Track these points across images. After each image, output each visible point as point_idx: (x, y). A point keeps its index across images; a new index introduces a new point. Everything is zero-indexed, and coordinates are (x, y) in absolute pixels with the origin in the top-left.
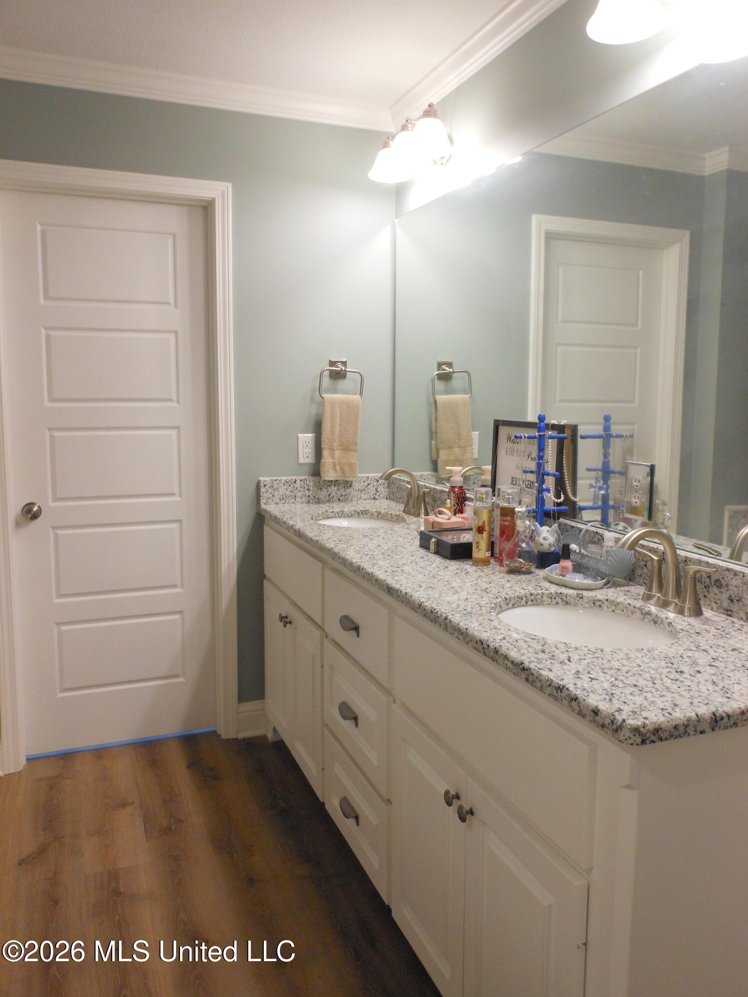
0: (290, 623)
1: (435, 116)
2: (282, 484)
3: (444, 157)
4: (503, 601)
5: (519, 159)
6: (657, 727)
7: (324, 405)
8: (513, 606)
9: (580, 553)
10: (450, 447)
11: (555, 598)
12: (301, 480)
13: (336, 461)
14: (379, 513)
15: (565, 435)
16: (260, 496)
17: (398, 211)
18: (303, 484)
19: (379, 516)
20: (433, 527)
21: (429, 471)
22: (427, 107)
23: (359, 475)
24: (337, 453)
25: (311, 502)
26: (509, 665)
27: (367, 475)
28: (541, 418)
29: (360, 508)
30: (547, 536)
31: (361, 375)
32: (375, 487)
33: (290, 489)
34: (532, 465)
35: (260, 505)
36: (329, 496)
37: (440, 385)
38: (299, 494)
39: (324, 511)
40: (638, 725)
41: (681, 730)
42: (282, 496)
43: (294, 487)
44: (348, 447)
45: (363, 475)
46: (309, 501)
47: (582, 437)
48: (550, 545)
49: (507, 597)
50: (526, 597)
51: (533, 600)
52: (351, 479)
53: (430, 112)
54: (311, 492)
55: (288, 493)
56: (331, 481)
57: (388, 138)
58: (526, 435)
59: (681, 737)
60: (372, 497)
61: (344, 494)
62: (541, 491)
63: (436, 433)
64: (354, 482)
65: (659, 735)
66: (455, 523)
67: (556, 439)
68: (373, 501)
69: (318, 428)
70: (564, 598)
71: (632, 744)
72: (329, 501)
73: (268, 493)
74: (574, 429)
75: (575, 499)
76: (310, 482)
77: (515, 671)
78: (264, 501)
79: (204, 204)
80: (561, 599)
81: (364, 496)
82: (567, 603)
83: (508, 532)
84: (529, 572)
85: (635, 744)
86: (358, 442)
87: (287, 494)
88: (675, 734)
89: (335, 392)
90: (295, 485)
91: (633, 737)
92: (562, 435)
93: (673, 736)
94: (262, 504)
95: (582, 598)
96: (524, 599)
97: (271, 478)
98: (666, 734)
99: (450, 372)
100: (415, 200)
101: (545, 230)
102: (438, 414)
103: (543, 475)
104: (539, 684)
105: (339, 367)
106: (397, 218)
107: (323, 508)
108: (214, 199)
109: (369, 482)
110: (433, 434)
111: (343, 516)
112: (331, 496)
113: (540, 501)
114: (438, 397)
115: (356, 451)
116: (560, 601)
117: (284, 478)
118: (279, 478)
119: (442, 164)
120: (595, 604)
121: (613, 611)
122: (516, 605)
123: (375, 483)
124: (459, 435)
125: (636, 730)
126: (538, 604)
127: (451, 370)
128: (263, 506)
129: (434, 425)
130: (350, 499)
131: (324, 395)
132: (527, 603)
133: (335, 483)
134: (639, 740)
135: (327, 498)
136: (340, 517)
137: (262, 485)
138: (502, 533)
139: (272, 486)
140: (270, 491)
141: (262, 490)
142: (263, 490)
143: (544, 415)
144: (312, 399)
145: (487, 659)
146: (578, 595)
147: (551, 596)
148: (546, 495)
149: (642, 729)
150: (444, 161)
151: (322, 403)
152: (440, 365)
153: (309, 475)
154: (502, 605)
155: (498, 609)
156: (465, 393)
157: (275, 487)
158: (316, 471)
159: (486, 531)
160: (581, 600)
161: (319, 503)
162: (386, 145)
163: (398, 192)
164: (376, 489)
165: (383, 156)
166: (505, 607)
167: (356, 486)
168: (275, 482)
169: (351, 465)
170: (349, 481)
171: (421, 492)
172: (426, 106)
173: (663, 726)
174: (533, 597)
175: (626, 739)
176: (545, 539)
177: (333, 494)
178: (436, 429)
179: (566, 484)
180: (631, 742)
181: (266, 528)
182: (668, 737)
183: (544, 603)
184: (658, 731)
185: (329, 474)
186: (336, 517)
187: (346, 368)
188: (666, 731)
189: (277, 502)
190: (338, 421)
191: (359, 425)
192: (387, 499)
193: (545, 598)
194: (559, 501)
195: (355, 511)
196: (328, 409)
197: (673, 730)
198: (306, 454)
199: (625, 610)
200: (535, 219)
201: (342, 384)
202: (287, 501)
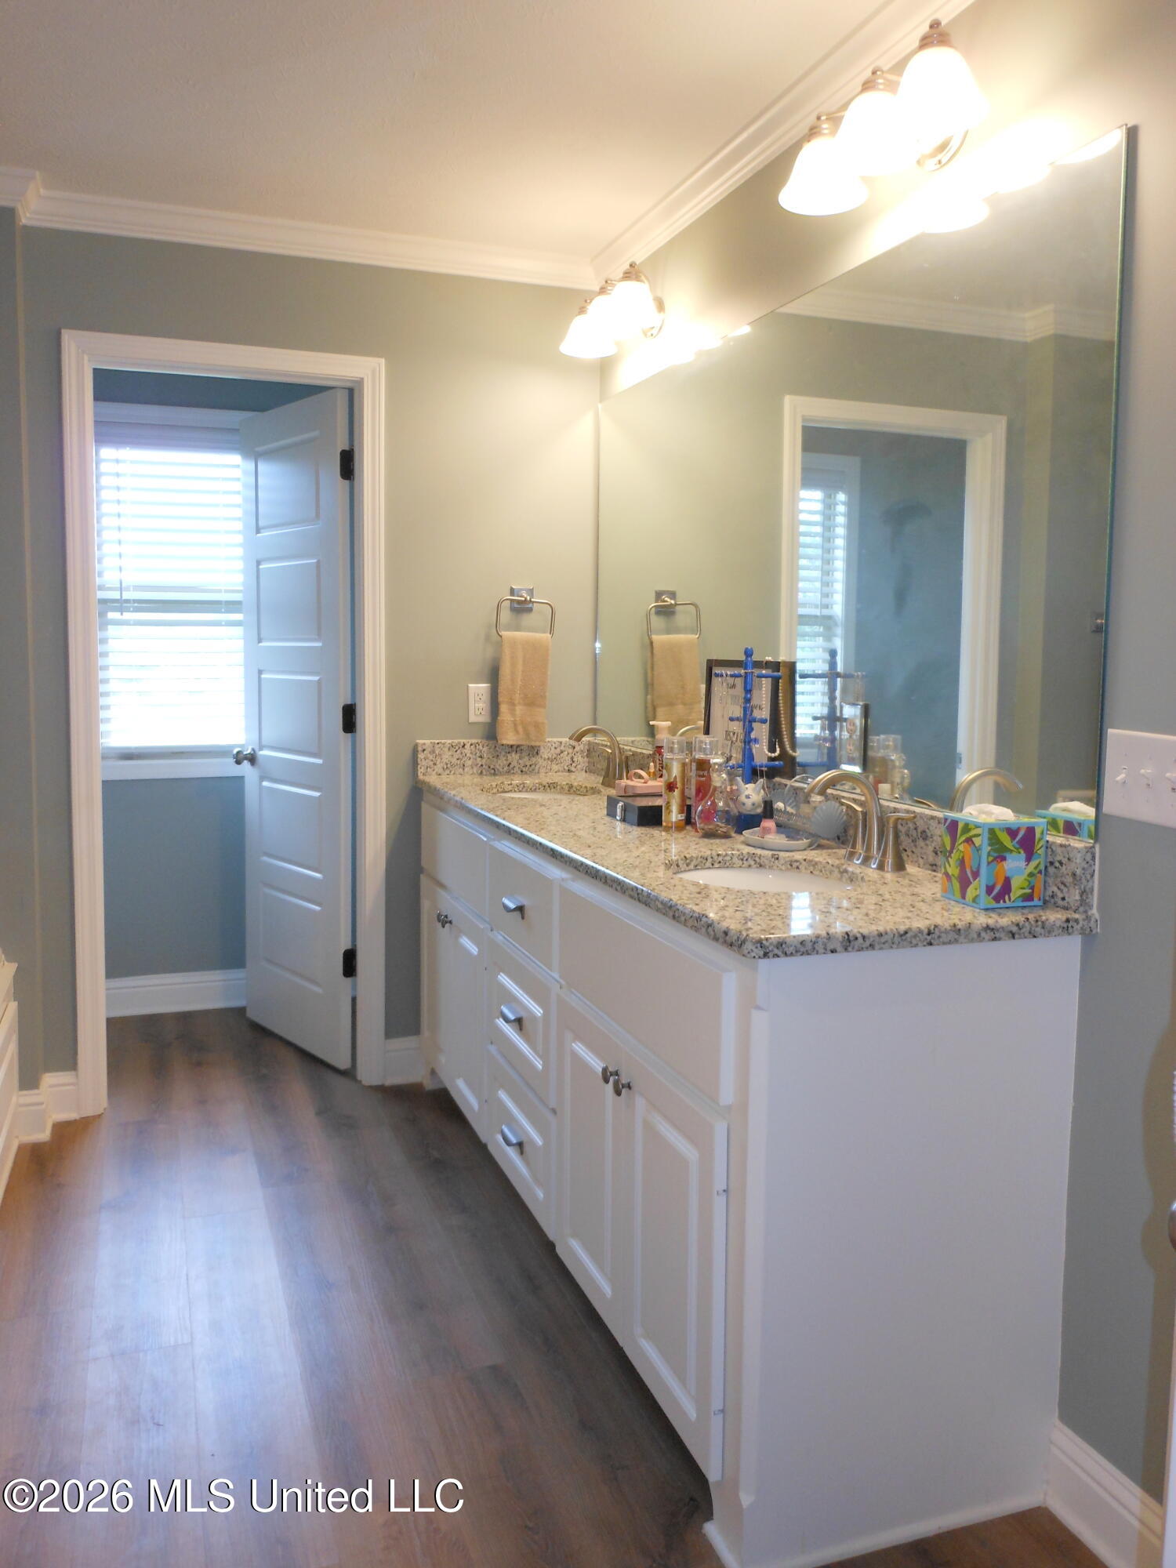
0: (450, 922)
1: (638, 279)
2: (446, 749)
3: (653, 328)
4: (682, 860)
5: (745, 330)
6: (781, 941)
7: (501, 646)
8: (696, 868)
9: (785, 812)
10: (671, 704)
11: (747, 860)
12: (471, 745)
13: (518, 719)
14: (571, 787)
15: (780, 674)
16: (418, 764)
17: (603, 395)
18: (474, 749)
19: (571, 790)
20: (625, 792)
21: (642, 736)
22: (628, 267)
23: (548, 740)
24: (519, 710)
25: (484, 772)
26: (660, 906)
27: (560, 740)
28: (748, 653)
29: (546, 780)
30: (752, 794)
31: (551, 607)
32: (570, 755)
33: (457, 755)
34: (738, 712)
35: (417, 776)
36: (509, 766)
37: (657, 622)
38: (469, 763)
39: (499, 783)
40: (760, 938)
41: (809, 946)
42: (447, 764)
43: (462, 753)
44: (534, 701)
45: (555, 740)
46: (481, 773)
47: (803, 676)
48: (753, 804)
49: (688, 856)
50: (712, 858)
51: (720, 862)
52: (537, 744)
53: (632, 273)
54: (484, 761)
55: (454, 760)
56: (512, 746)
57: (586, 301)
58: (729, 673)
59: (808, 954)
60: (567, 768)
61: (528, 764)
62: (748, 741)
63: (653, 685)
64: (542, 748)
65: (783, 949)
66: (652, 787)
67: (770, 679)
68: (568, 774)
69: (493, 676)
70: (757, 859)
71: (754, 957)
72: (508, 772)
73: (427, 761)
74: (792, 666)
75: (794, 754)
76: (483, 747)
77: (664, 911)
78: (422, 770)
79: (348, 385)
80: (754, 860)
81: (555, 767)
82: (761, 866)
83: (703, 790)
84: (726, 836)
85: (757, 957)
86: (547, 694)
87: (453, 762)
88: (802, 950)
89: (518, 628)
90: (464, 751)
91: (755, 950)
92: (776, 674)
93: (800, 951)
94: (419, 774)
95: (777, 859)
96: (710, 860)
97: (433, 741)
98: (791, 949)
99: (671, 604)
100: (624, 378)
101: (803, 416)
102: (655, 659)
103: (750, 722)
104: (683, 919)
105: (522, 596)
106: (601, 401)
107: (499, 779)
108: (362, 379)
109: (562, 748)
110: (649, 686)
111: (524, 790)
112: (511, 766)
113: (748, 755)
114: (655, 637)
115: (544, 707)
116: (752, 863)
117: (449, 741)
118: (443, 741)
119: (652, 335)
120: (791, 865)
121: (811, 872)
122: (698, 867)
123: (570, 751)
124: (683, 687)
125: (760, 943)
126: (727, 867)
127: (673, 602)
128: (421, 777)
129: (649, 675)
130: (537, 771)
131: (503, 633)
132: (713, 865)
133: (515, 748)
134: (761, 953)
135: (506, 768)
136: (520, 791)
137: (420, 749)
138: (698, 791)
139: (434, 752)
140: (431, 757)
141: (419, 756)
142: (421, 756)
143: (752, 648)
144: (488, 638)
145: (641, 904)
146: (773, 855)
147: (742, 857)
148: (755, 748)
149: (764, 942)
150: (655, 331)
151: (499, 644)
152: (659, 595)
153: (482, 738)
154: (680, 864)
155: (674, 867)
156: (693, 632)
157: (437, 752)
158: (491, 732)
159: (677, 788)
160: (777, 861)
161: (495, 774)
162: (582, 310)
163: (603, 368)
164: (572, 758)
165: (578, 324)
166: (683, 867)
167: (545, 753)
168: (437, 746)
169: (537, 726)
170: (536, 746)
171: (623, 757)
172: (626, 266)
173: (788, 941)
174: (720, 859)
175: (749, 953)
176: (748, 797)
177: (514, 763)
178: (652, 679)
179: (783, 735)
180: (753, 954)
181: (424, 806)
182: (794, 952)
183: (735, 866)
184: (781, 945)
185: (509, 738)
186: (515, 791)
187: (532, 596)
188: (791, 946)
189: (439, 772)
190: (520, 667)
191: (549, 673)
192: (586, 772)
193: (735, 860)
194: (773, 755)
195: (540, 784)
196: (507, 651)
197: (799, 946)
198: (478, 709)
199: (823, 870)
200: (788, 400)
201: (527, 619)
202: (452, 772)
